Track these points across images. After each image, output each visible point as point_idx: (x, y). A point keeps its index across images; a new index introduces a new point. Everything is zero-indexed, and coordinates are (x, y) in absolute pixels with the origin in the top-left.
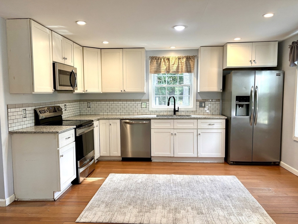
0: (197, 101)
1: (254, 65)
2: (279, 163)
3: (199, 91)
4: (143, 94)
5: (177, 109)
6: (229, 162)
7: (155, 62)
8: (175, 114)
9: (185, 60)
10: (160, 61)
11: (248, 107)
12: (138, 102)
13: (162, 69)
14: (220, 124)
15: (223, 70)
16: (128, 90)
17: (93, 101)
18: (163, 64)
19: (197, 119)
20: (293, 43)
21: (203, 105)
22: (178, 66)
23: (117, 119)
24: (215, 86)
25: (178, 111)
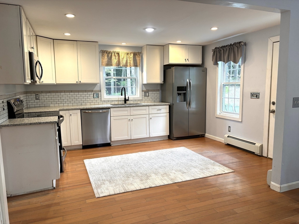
0: (142, 91)
1: (187, 62)
2: (204, 135)
3: (145, 82)
4: (95, 85)
5: (127, 99)
6: (172, 138)
7: (106, 56)
8: (125, 102)
9: (132, 55)
10: (110, 55)
11: (185, 94)
12: (90, 93)
13: (113, 62)
14: (164, 110)
15: (164, 66)
16: (83, 81)
17: (42, 92)
18: (113, 57)
19: (149, 106)
20: (216, 48)
21: (147, 95)
22: (127, 61)
23: (78, 109)
24: (158, 79)
25: (128, 100)
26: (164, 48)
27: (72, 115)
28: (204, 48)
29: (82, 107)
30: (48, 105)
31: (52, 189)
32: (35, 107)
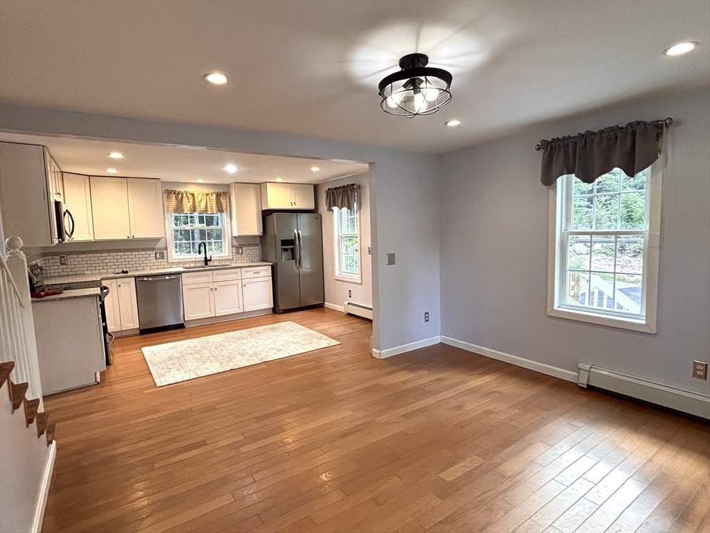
0: (233, 246)
1: (294, 207)
2: (323, 304)
3: (235, 234)
4: (158, 240)
5: (208, 258)
6: (277, 311)
7: (174, 198)
8: (206, 264)
9: (214, 196)
10: (180, 196)
11: (293, 250)
12: (150, 252)
13: (184, 206)
14: (266, 271)
15: (263, 211)
16: (139, 235)
17: (71, 253)
18: (185, 200)
19: (241, 267)
20: (329, 189)
21: (240, 251)
22: (207, 204)
23: (131, 277)
24: (254, 229)
25: (210, 260)
26: (260, 187)
27: (122, 286)
28: (316, 188)
29: (137, 273)
30: (82, 272)
31: (95, 385)
32: (60, 276)
